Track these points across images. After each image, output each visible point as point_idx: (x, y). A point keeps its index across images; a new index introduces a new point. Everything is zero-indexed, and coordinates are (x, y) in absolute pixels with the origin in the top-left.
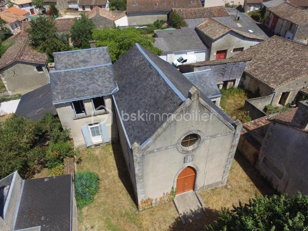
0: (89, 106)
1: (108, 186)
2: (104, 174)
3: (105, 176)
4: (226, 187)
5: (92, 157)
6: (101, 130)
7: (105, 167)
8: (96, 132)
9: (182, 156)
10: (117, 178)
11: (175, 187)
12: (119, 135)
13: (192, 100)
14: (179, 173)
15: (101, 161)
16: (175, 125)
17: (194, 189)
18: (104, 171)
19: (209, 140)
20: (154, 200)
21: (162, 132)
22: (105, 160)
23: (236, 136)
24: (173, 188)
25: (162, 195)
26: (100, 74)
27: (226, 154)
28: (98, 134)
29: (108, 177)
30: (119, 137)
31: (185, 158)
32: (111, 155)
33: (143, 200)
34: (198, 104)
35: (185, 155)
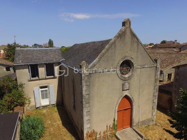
0: (42, 71)
1: (53, 132)
2: (49, 124)
3: (51, 125)
4: (156, 124)
5: (39, 114)
6: (49, 93)
7: (50, 120)
8: (45, 95)
9: (121, 82)
10: (61, 126)
11: (116, 119)
12: (63, 98)
13: (126, 26)
14: (119, 101)
15: (48, 116)
16: (115, 47)
17: (131, 125)
18: (50, 122)
19: (139, 70)
20: (98, 134)
21: (106, 52)
22: (50, 116)
23: (157, 70)
24: (114, 120)
25: (105, 129)
26: (52, 52)
27: (152, 87)
28: (47, 97)
29: (53, 125)
30: (63, 100)
31: (123, 84)
32: (56, 112)
33: (88, 132)
34: (130, 32)
35: (123, 82)
